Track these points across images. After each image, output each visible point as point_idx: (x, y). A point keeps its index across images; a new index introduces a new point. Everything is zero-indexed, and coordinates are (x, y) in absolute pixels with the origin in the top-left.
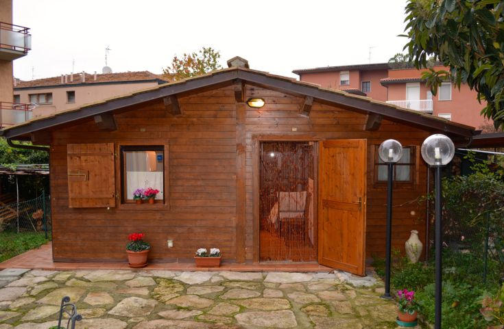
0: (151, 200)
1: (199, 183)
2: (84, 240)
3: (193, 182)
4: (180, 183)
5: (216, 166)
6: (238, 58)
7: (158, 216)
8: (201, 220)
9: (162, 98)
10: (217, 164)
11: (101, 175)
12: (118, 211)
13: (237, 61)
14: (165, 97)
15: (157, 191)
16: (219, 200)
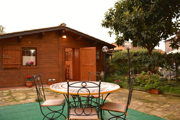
0: (32, 65)
1: (48, 59)
2: (7, 79)
3: (46, 59)
4: (42, 59)
5: (53, 55)
6: (64, 23)
7: (35, 70)
8: (48, 71)
9: (42, 32)
10: (53, 54)
11: (15, 57)
12: (20, 69)
13: (64, 24)
14: (43, 32)
15: (34, 62)
16: (54, 64)
